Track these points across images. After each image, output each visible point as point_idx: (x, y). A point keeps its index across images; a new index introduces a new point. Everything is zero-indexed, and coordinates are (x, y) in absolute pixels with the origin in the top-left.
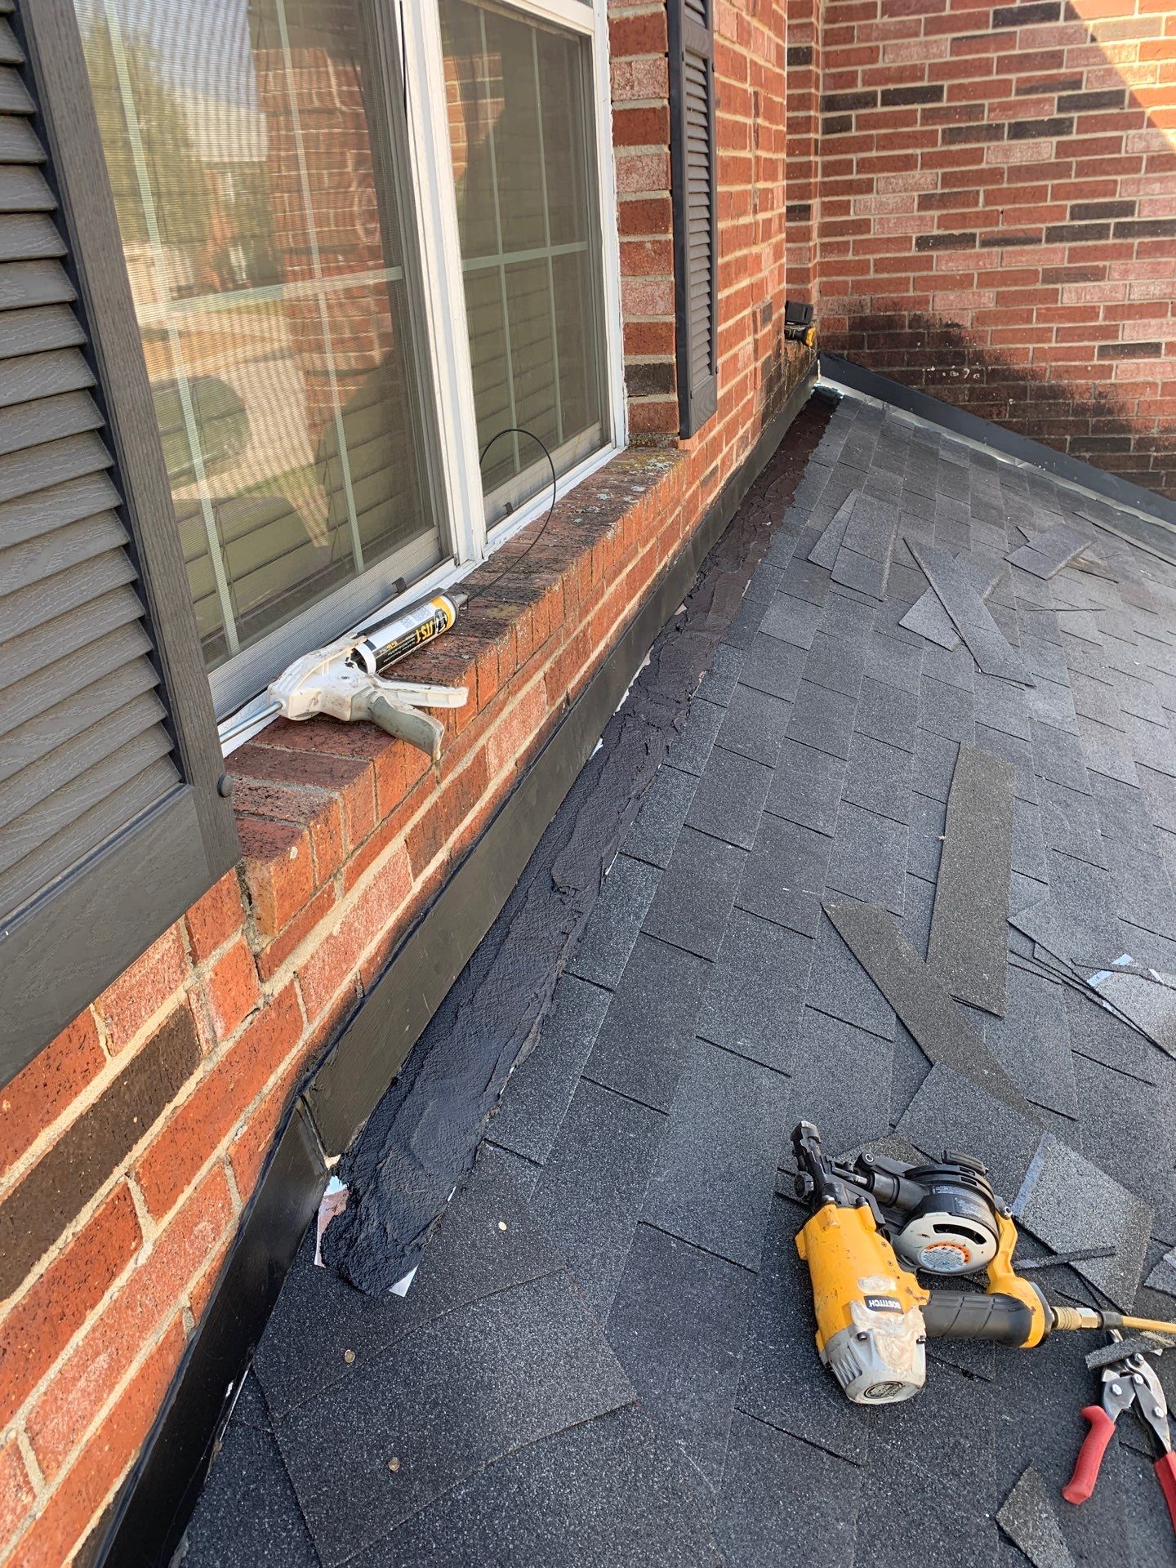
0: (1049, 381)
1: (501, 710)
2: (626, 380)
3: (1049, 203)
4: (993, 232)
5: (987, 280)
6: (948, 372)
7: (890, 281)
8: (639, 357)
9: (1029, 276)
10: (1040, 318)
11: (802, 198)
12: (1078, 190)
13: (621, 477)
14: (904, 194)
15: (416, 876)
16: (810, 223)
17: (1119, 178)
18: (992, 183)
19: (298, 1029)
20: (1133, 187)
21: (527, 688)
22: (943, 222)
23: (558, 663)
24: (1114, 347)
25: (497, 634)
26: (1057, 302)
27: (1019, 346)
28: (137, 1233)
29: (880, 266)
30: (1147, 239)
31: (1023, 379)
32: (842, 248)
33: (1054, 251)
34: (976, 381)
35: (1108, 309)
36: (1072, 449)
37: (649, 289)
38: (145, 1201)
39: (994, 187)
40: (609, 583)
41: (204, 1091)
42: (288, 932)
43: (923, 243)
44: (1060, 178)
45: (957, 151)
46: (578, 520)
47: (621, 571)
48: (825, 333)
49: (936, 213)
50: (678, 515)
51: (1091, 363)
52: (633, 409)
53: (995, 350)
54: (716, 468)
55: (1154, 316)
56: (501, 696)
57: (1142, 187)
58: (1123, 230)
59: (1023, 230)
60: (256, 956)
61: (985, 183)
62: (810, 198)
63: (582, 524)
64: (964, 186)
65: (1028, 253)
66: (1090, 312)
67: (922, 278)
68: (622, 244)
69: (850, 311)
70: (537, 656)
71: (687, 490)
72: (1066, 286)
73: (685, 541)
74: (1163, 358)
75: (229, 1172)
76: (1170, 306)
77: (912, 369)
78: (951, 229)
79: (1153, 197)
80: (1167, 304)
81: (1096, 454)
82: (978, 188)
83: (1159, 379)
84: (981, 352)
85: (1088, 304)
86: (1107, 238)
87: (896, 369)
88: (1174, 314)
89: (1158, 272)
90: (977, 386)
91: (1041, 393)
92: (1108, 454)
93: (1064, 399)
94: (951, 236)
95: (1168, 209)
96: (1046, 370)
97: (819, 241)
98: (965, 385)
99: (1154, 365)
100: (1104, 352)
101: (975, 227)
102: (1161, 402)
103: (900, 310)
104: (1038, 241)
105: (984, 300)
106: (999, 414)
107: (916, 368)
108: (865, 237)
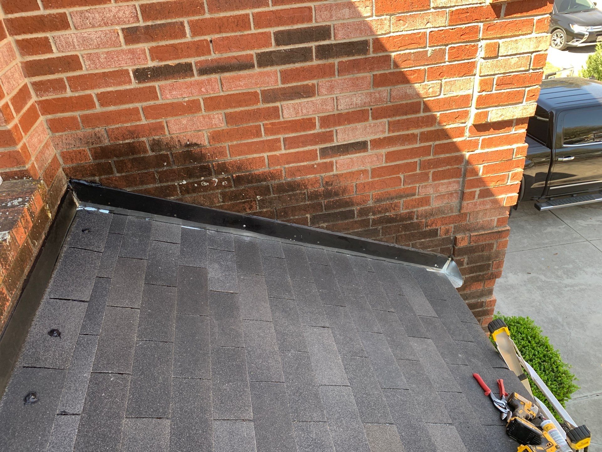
0: (286, 179)
3: (253, 31)
4: (207, 61)
5: (213, 103)
6: (199, 183)
7: (119, 113)
9: (249, 98)
10: (269, 131)
12: (278, 18)
14: (106, 29)
17: (312, 5)
18: (195, 13)
20: (326, 14)
22: (156, 53)
24: (332, 148)
26: (279, 117)
27: (255, 155)
29: (104, 99)
30: (345, 59)
31: (265, 180)
33: (268, 74)
34: (225, 187)
35: (322, 119)
36: (313, 223)
39: (197, 18)
43: (141, 75)
44: (259, 7)
49: (146, 46)
51: (317, 162)
53: (235, 161)
55: (360, 121)
57: (334, 13)
58: (324, 52)
59: (235, 58)
61: (187, 14)
64: (166, 18)
65: (244, 77)
66: (308, 123)
67: (150, 107)
69: (88, 143)
72: (284, 103)
74: (370, 152)
76: (370, 112)
77: (165, 184)
78: (166, 60)
79: (345, 21)
80: (368, 110)
81: (331, 223)
82: (181, 19)
83: (369, 167)
84: (225, 163)
85: (305, 117)
86: (312, 60)
87: (151, 186)
88: (374, 118)
89: (357, 86)
90: (227, 190)
91: (281, 189)
92: (340, 222)
93: (300, 190)
94: (167, 66)
95: (359, 31)
96: (281, 171)
97: (27, 81)
98: (217, 191)
99: (364, 157)
100: (324, 152)
101: (188, 57)
102: (372, 182)
103: (138, 137)
104: (250, 66)
105: (215, 121)
106: (250, 208)
107: (169, 183)
108: (77, 73)
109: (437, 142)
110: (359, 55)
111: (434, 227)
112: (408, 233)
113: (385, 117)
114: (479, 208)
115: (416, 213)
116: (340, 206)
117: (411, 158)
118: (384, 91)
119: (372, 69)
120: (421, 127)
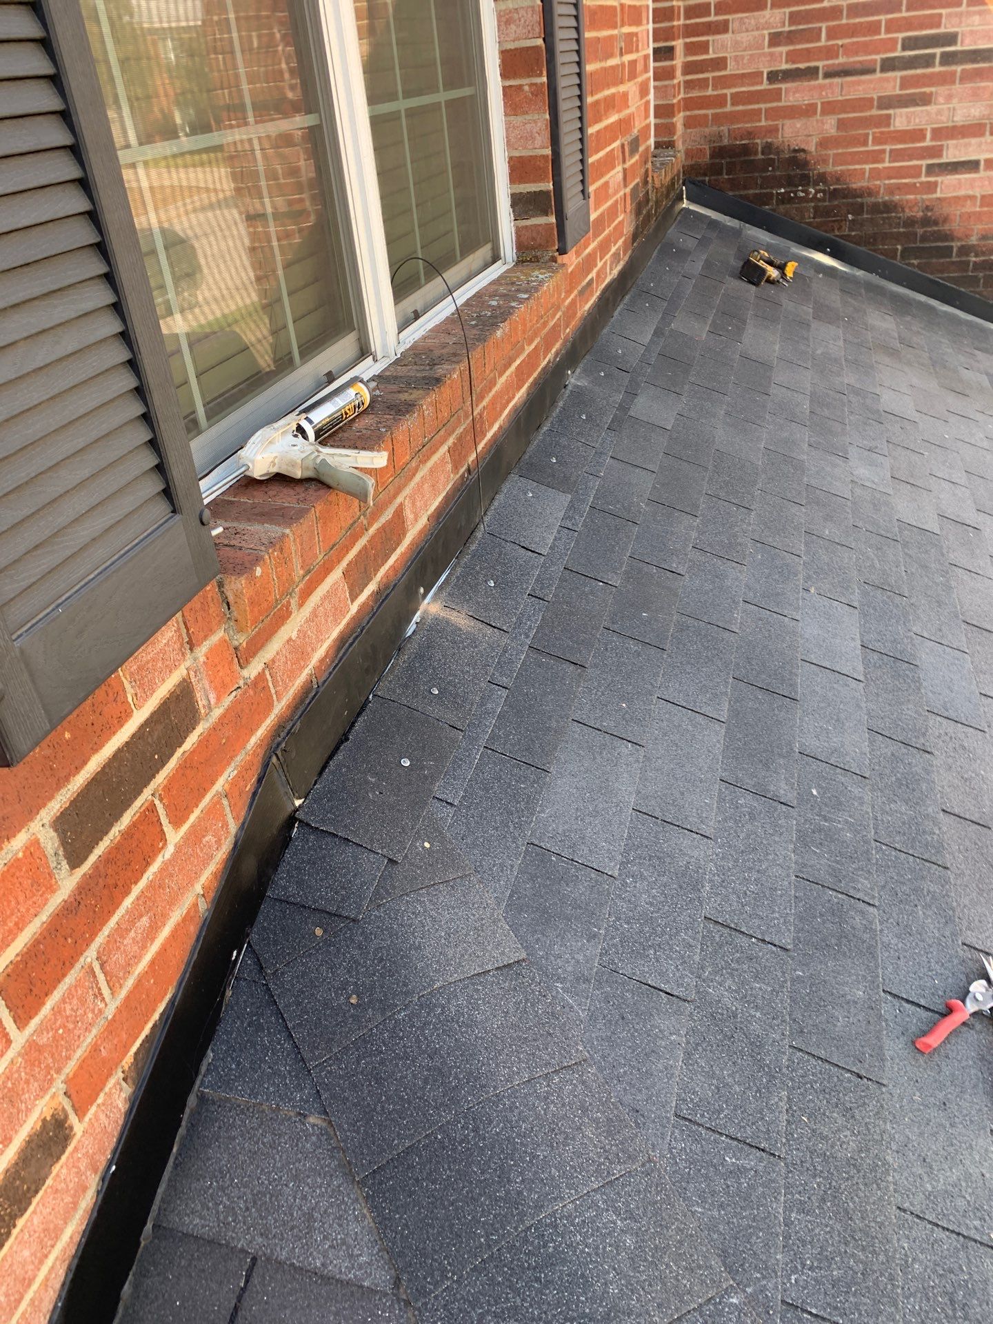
0: (884, 197)
1: (414, 475)
2: (512, 206)
3: (883, 36)
4: (834, 64)
5: (830, 108)
6: (795, 193)
7: (744, 113)
8: (522, 186)
9: (866, 103)
10: (877, 141)
11: (666, 40)
12: (908, 24)
13: (509, 288)
14: (756, 33)
15: (352, 601)
16: (674, 62)
17: (944, 11)
18: (833, 18)
19: (270, 706)
20: (956, 20)
21: (435, 458)
22: (791, 57)
23: (460, 439)
24: (940, 165)
25: (408, 412)
26: (889, 126)
27: (857, 167)
28: (162, 836)
29: (737, 99)
30: (969, 66)
31: (861, 196)
32: (703, 84)
33: (887, 80)
34: (819, 200)
35: (934, 131)
36: (902, 257)
37: (528, 126)
38: (167, 815)
39: (834, 23)
40: (501, 375)
41: (204, 742)
42: (258, 633)
43: (773, 77)
44: (892, 13)
46: (473, 323)
47: (510, 365)
48: (689, 162)
49: (783, 49)
50: (559, 319)
51: (920, 180)
52: (519, 232)
53: (836, 172)
54: (592, 280)
55: (975, 135)
56: (414, 464)
57: (964, 19)
58: (948, 59)
59: (860, 62)
60: (236, 649)
61: (827, 20)
62: (673, 39)
63: (476, 325)
64: (808, 23)
65: (864, 82)
66: (918, 135)
67: (772, 109)
68: (504, 88)
69: (710, 141)
70: (442, 433)
71: (566, 297)
72: (898, 111)
73: (566, 341)
74: (982, 174)
75: (225, 802)
76: (988, 126)
77: (764, 191)
78: (798, 63)
79: (974, 28)
80: (986, 124)
81: (924, 261)
82: (820, 25)
83: (978, 192)
84: (824, 173)
85: (917, 127)
86: (934, 66)
87: (751, 192)
89: (978, 96)
90: (820, 204)
91: (876, 209)
92: (934, 260)
93: (896, 213)
94: (798, 69)
95: (986, 38)
96: (880, 187)
98: (810, 204)
99: (974, 180)
100: (931, 169)
101: (819, 60)
102: (980, 213)
103: (754, 138)
104: (873, 71)
105: (827, 127)
106: (839, 229)
107: (768, 190)
108: (723, 73)
110: (984, 63)
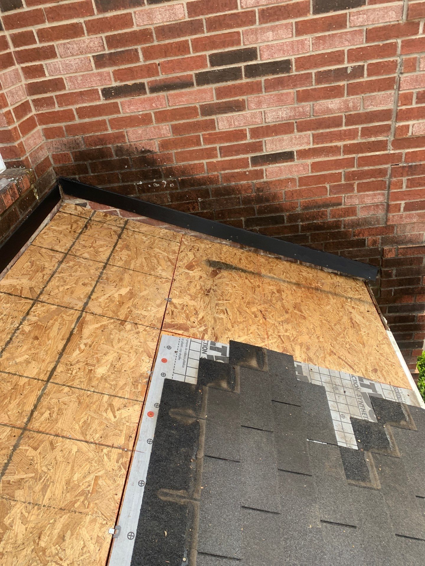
0: (222, 184)
3: (192, 55)
4: (156, 80)
5: (162, 116)
6: (152, 184)
7: (91, 124)
9: (190, 112)
10: (207, 141)
12: (211, 43)
14: (81, 56)
17: (240, 30)
18: (146, 41)
20: (253, 37)
22: (118, 75)
24: (262, 157)
26: (215, 129)
27: (196, 162)
29: (82, 113)
30: (270, 77)
31: (205, 184)
32: (49, 102)
33: (204, 91)
34: (172, 188)
35: (252, 131)
39: (147, 45)
43: (108, 93)
44: (195, 34)
45: (111, 18)
48: (58, 165)
49: (110, 70)
51: (248, 169)
53: (180, 166)
55: (286, 133)
57: (259, 36)
58: (252, 71)
59: (178, 78)
61: (140, 42)
64: (124, 46)
65: (186, 94)
66: (239, 134)
67: (114, 119)
69: (70, 147)
72: (219, 116)
74: (296, 162)
76: (295, 124)
77: (126, 184)
78: (125, 81)
79: (269, 43)
80: (293, 123)
81: (263, 227)
82: (136, 47)
83: (296, 176)
84: (172, 168)
85: (237, 129)
86: (241, 78)
87: (116, 185)
88: (299, 130)
89: (282, 101)
90: (174, 191)
91: (219, 192)
92: (271, 226)
93: (235, 194)
94: (126, 86)
95: (282, 52)
96: (218, 176)
97: (30, 98)
98: (166, 192)
99: (291, 166)
100: (256, 161)
101: (142, 77)
102: (300, 190)
103: (105, 144)
104: (191, 85)
105: (163, 132)
106: (194, 208)
107: (129, 183)
108: (62, 92)
109: (360, 155)
110: (283, 73)
111: (361, 237)
112: (336, 241)
113: (309, 130)
114: (405, 221)
115: (343, 222)
116: (271, 212)
117: (336, 169)
118: (307, 106)
119: (295, 86)
120: (344, 140)
